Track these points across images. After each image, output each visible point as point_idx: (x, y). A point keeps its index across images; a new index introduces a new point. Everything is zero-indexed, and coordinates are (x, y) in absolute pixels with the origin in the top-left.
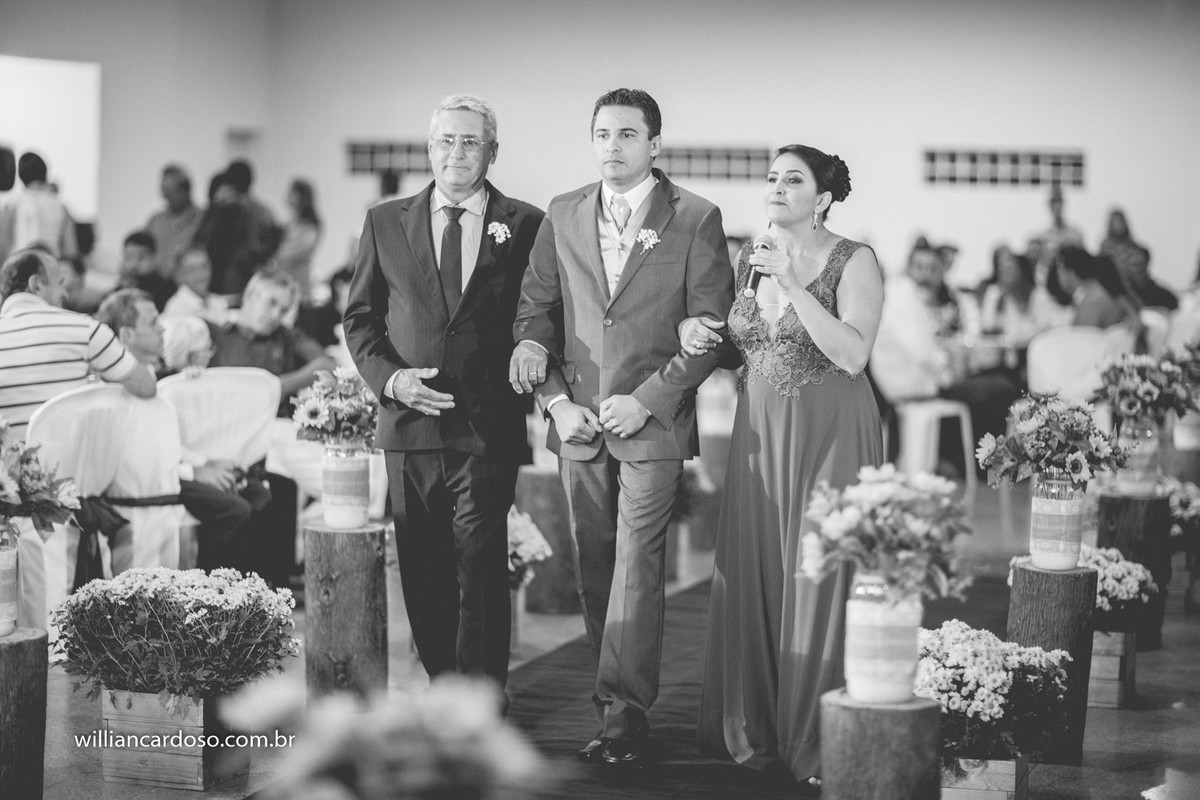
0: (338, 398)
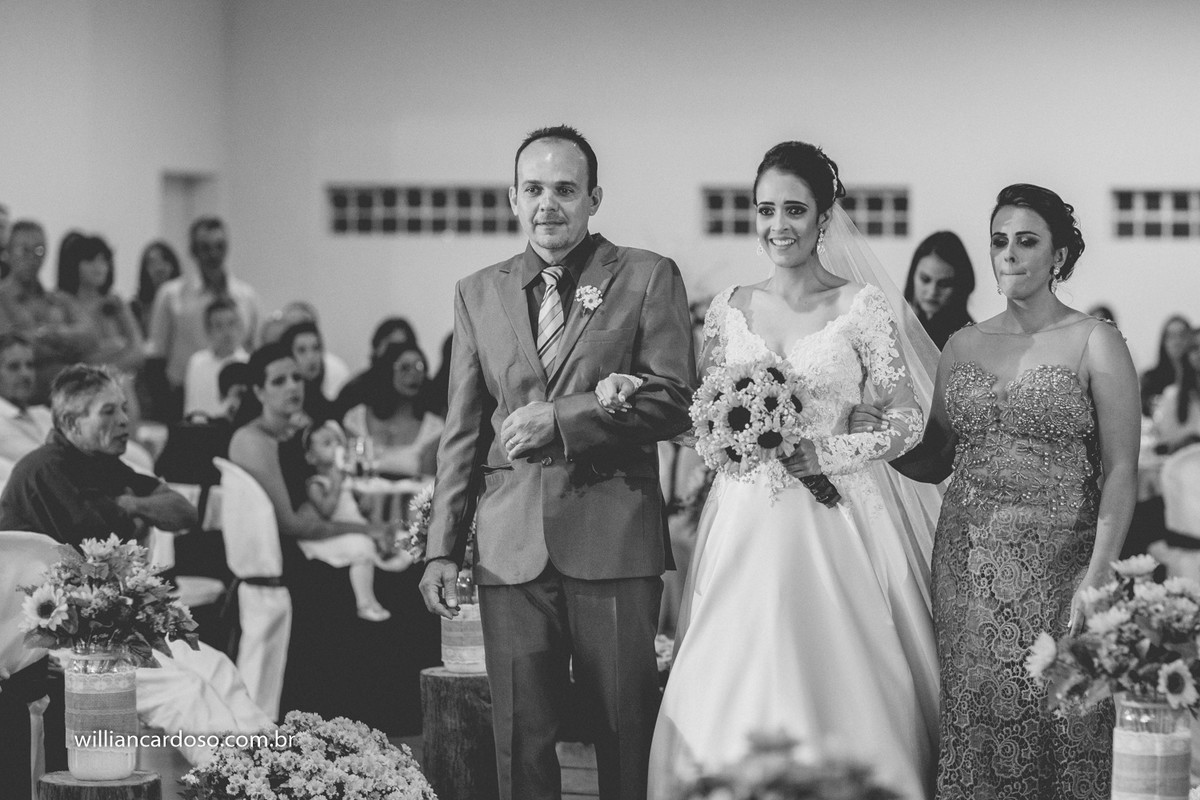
0: (86, 586)
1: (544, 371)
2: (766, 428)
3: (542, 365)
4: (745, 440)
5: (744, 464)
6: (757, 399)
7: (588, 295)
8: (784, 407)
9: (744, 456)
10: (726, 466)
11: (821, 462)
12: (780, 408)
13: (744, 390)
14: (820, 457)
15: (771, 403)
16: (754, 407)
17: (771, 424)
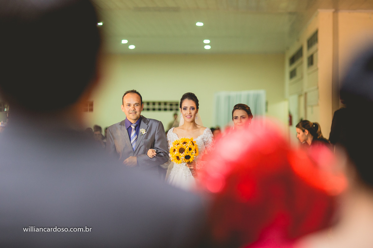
1: (133, 149)
2: (188, 154)
3: (132, 147)
4: (182, 156)
5: (180, 161)
6: (187, 147)
7: (143, 131)
8: (193, 150)
9: (181, 159)
10: (175, 161)
11: (196, 166)
12: (192, 151)
13: (185, 144)
14: (196, 165)
15: (190, 149)
16: (186, 149)
17: (189, 154)
